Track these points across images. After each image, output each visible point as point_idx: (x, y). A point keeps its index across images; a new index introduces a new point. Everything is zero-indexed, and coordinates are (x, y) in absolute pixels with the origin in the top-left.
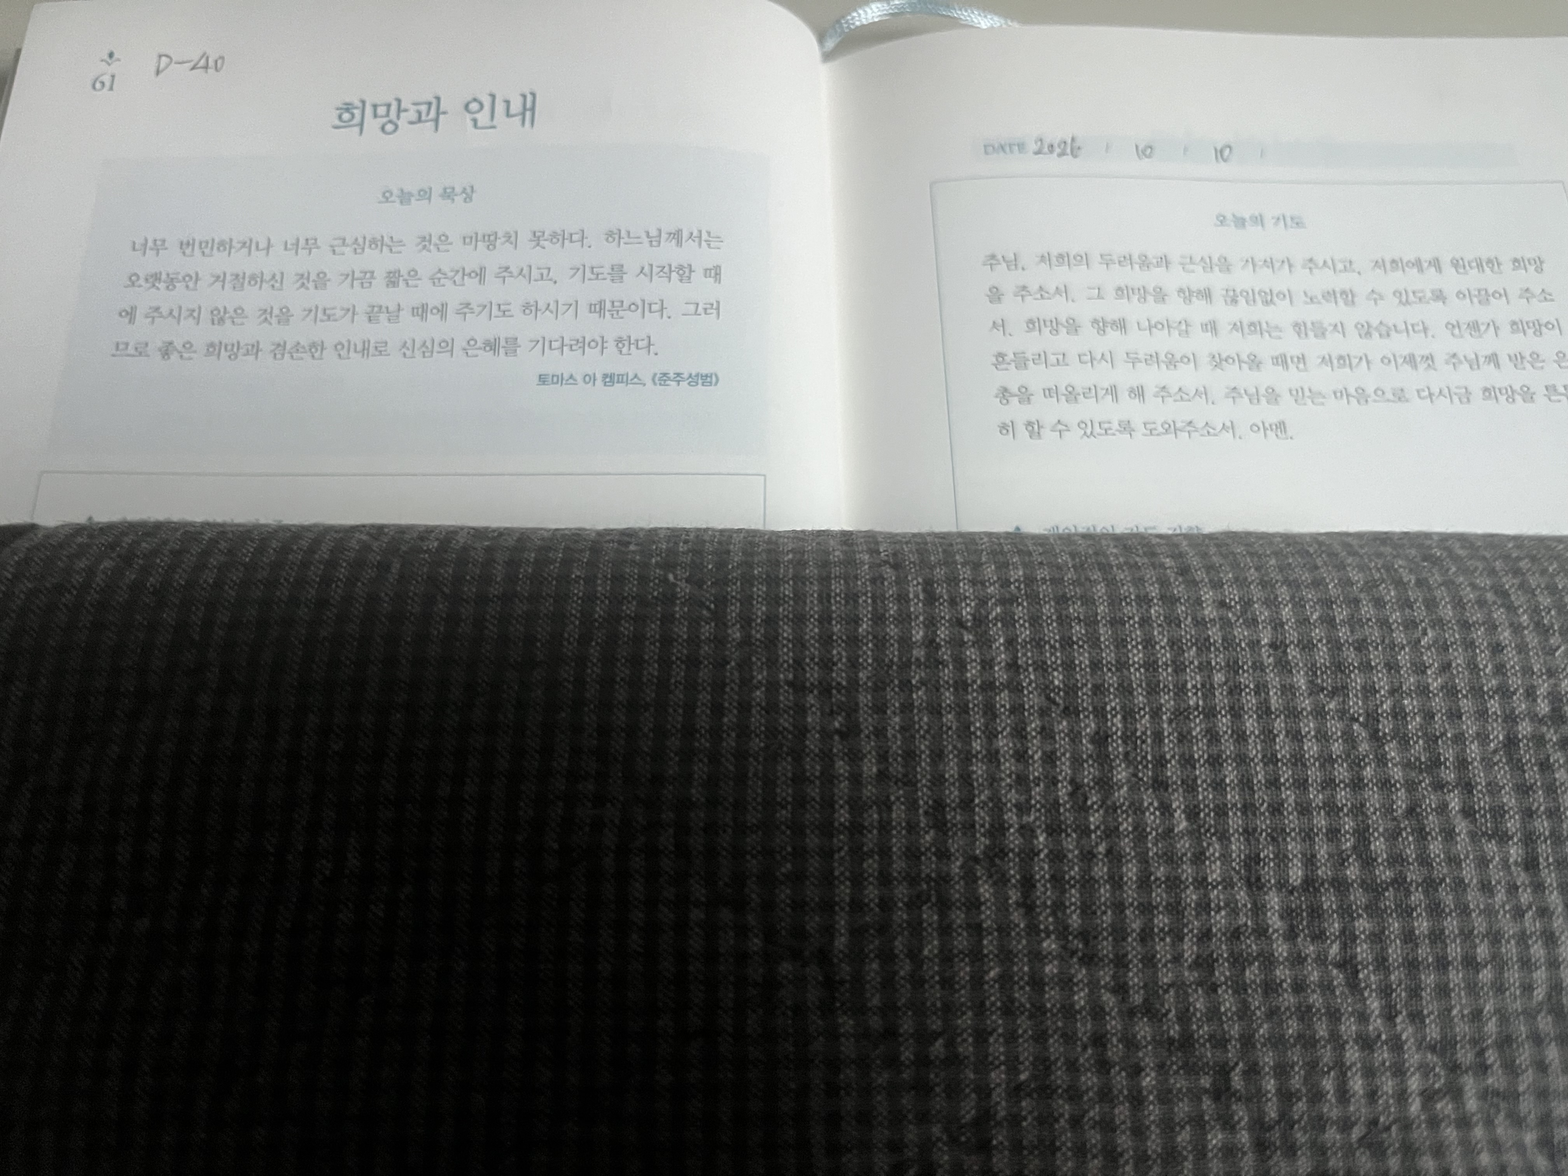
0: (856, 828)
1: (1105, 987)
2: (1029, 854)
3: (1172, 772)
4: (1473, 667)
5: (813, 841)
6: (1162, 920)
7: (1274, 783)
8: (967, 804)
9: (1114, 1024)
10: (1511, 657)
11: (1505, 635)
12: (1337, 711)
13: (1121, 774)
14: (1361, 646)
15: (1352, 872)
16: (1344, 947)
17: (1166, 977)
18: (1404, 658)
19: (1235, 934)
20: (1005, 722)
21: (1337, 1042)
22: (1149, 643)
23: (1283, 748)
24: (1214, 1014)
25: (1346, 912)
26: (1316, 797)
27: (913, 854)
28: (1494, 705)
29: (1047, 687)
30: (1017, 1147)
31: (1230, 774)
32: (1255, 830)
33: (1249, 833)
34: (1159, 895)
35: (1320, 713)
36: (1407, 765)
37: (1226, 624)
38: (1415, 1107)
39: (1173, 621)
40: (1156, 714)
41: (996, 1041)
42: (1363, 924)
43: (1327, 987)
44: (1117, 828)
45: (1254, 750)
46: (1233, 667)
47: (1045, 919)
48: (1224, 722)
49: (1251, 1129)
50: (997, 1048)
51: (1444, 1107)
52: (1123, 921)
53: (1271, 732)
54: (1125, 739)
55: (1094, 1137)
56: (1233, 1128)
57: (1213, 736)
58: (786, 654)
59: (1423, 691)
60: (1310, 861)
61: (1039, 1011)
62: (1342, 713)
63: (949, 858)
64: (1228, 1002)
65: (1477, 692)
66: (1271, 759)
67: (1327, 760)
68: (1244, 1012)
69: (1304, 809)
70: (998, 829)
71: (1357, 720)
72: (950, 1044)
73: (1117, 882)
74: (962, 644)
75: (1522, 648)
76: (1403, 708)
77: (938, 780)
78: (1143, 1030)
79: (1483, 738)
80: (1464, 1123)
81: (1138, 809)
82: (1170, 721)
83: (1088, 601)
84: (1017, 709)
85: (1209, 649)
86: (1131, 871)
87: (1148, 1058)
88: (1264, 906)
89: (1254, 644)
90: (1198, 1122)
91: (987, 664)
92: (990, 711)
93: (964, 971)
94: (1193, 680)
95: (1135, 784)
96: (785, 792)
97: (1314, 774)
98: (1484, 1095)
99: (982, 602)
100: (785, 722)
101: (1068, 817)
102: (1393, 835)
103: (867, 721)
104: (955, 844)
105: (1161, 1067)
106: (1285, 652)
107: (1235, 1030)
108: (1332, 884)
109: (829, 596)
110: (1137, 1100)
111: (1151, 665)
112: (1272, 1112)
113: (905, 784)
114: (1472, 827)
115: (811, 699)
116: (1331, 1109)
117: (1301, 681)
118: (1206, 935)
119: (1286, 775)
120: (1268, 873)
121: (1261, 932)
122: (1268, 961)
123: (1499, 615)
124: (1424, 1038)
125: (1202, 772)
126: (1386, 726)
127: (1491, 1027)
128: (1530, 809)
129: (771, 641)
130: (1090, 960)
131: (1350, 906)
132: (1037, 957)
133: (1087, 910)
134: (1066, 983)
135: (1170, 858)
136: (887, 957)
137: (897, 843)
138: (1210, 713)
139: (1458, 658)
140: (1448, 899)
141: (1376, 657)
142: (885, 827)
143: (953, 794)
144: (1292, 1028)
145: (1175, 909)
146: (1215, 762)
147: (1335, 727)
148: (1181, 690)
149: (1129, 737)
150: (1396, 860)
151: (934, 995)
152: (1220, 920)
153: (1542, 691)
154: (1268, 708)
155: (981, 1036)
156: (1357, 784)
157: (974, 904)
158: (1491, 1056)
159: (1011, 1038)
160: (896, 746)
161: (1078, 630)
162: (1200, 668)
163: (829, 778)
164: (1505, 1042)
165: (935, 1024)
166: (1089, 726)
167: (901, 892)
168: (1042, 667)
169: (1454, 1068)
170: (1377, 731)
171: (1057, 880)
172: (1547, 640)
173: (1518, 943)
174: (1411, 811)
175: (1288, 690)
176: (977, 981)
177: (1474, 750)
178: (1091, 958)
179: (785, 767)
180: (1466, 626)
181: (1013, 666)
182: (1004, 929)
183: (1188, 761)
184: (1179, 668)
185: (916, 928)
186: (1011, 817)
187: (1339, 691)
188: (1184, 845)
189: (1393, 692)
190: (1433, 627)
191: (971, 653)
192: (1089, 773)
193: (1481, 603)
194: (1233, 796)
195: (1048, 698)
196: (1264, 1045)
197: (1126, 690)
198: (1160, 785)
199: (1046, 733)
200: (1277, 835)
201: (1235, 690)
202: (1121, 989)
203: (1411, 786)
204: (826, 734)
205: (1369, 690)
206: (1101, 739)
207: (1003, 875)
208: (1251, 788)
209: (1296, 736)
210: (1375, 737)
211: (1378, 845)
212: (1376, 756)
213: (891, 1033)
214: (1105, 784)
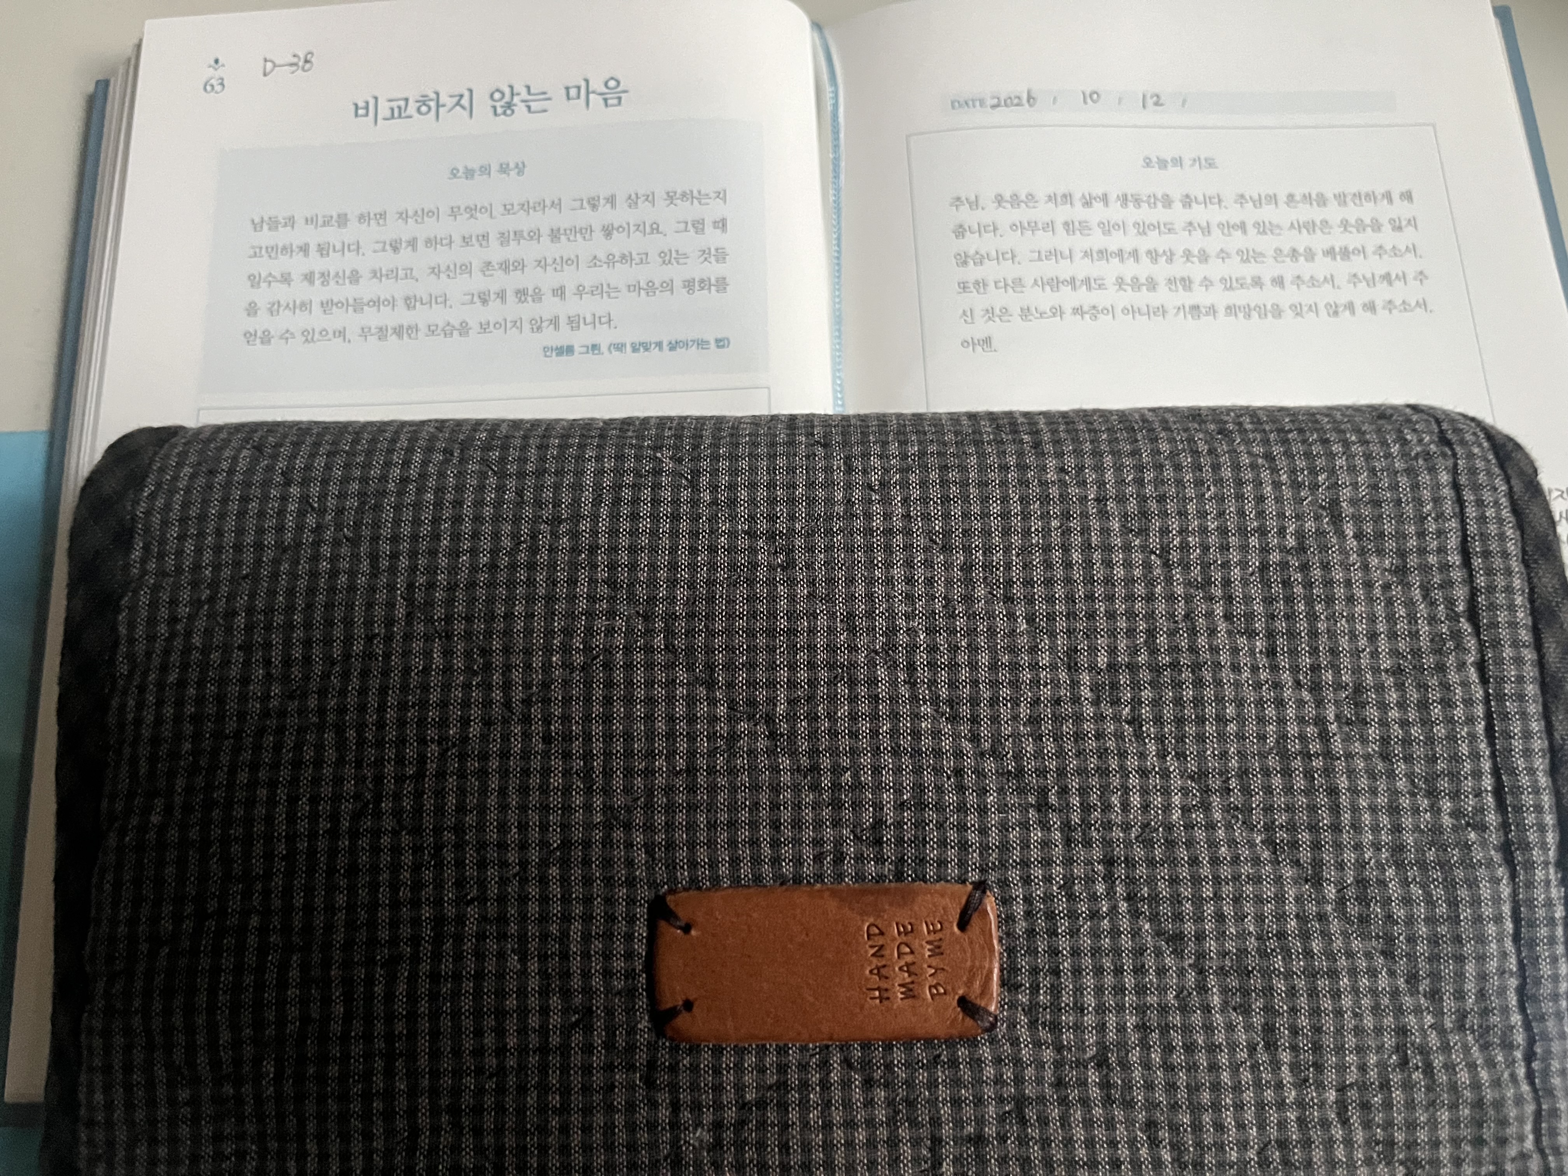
0: (792, 632)
1: (964, 737)
2: (912, 648)
3: (1017, 590)
4: (1241, 513)
5: (761, 641)
6: (1005, 692)
7: (1090, 597)
8: (870, 614)
9: (969, 762)
10: (1271, 507)
11: (1268, 489)
12: (1141, 546)
13: (981, 591)
14: (1161, 499)
15: (1142, 658)
16: (1133, 709)
17: (1007, 730)
18: (1191, 508)
19: (1058, 702)
20: (899, 557)
21: (1124, 773)
22: (1005, 499)
23: (1099, 572)
24: (1038, 754)
25: (1136, 686)
26: (1120, 607)
27: (832, 648)
28: (1254, 541)
29: (930, 532)
30: (900, 841)
31: (1059, 591)
32: (1075, 630)
33: (1070, 632)
34: (1004, 675)
35: (1127, 548)
36: (1188, 584)
37: (1063, 484)
38: (1176, 815)
39: (1023, 483)
40: (1007, 550)
41: (887, 773)
42: (1147, 694)
43: (1119, 736)
44: (975, 629)
45: (1077, 574)
46: (1066, 516)
47: (923, 691)
48: (1057, 555)
49: (1062, 831)
50: (888, 778)
51: (1198, 816)
52: (978, 692)
53: (1090, 561)
54: (984, 567)
55: (952, 835)
56: (1049, 829)
57: (1048, 565)
58: (742, 511)
59: (1203, 531)
60: (1112, 651)
61: (917, 752)
62: (1144, 548)
63: (856, 651)
64: (1050, 747)
65: (1243, 532)
66: (1089, 580)
67: (1130, 581)
68: (1060, 754)
69: (1111, 615)
70: (892, 631)
71: (1155, 553)
72: (856, 776)
73: (973, 666)
74: (870, 502)
75: (1278, 500)
76: (1187, 544)
77: (851, 598)
78: (990, 765)
79: (1244, 564)
80: (1211, 826)
81: (991, 616)
82: (1018, 555)
83: (963, 469)
84: (908, 547)
85: (1049, 503)
86: (984, 659)
87: (992, 784)
88: (1079, 682)
89: (1084, 499)
90: (1025, 826)
91: (887, 516)
92: (888, 549)
93: (865, 726)
94: (1036, 525)
95: (991, 598)
96: (741, 607)
97: (1120, 591)
98: (1227, 809)
99: (886, 471)
100: (742, 559)
101: (941, 622)
102: (1172, 633)
103: (801, 558)
104: (862, 641)
105: (1001, 790)
106: (1106, 505)
107: (1053, 765)
108: (1127, 667)
109: (774, 468)
110: (983, 810)
111: (1005, 515)
112: (1076, 818)
113: (827, 601)
114: (1230, 627)
115: (761, 543)
116: (1116, 817)
117: (1116, 525)
118: (1036, 702)
119: (1099, 591)
120: (1083, 659)
121: (1076, 700)
122: (1079, 718)
123: (1265, 475)
124: (1186, 771)
125: (1039, 591)
126: (1175, 556)
127: (1234, 763)
128: (1273, 614)
129: (733, 502)
130: (954, 719)
131: (1139, 682)
132: (916, 717)
133: (953, 685)
134: (936, 734)
135: (1012, 650)
136: (812, 718)
137: (820, 641)
138: (1047, 549)
139: (1231, 507)
140: (1208, 676)
141: (1171, 507)
142: (812, 631)
143: (861, 607)
144: (1093, 763)
145: (1015, 684)
146: (1049, 582)
147: (1137, 557)
148: (1027, 533)
149: (988, 567)
150: (1174, 649)
151: (845, 743)
152: (1046, 692)
153: (1291, 529)
154: (1090, 545)
155: (877, 770)
156: (1150, 598)
157: (873, 682)
158: (1233, 783)
159: (898, 770)
160: (821, 574)
161: (954, 490)
162: (1042, 517)
163: (773, 598)
164: (1243, 773)
165: (846, 762)
166: (959, 558)
167: (823, 674)
168: (927, 517)
169: (1206, 791)
170: (1169, 560)
171: (932, 665)
172: (1299, 493)
173: (1256, 706)
174: (1187, 616)
175: (1105, 532)
176: (875, 733)
177: (1236, 573)
178: (954, 718)
179: (742, 591)
180: (1239, 483)
181: (907, 517)
182: (894, 699)
183: (1028, 583)
184: (1026, 516)
185: (833, 698)
186: (901, 622)
187: (1143, 532)
188: (1023, 641)
189: (1180, 532)
190: (1215, 485)
191: (876, 508)
192: (957, 591)
193: (1254, 466)
194: (1060, 607)
195: (931, 540)
196: (1072, 775)
197: (987, 533)
198: (1008, 599)
199: (928, 564)
200: (1091, 633)
201: (1066, 532)
202: (975, 739)
203: (1189, 599)
204: (772, 568)
205: (1164, 531)
206: (967, 568)
207: (895, 662)
208: (1074, 602)
209: (1108, 564)
210: (1167, 565)
211: (1162, 640)
212: (1165, 578)
213: (815, 769)
214: (968, 599)
